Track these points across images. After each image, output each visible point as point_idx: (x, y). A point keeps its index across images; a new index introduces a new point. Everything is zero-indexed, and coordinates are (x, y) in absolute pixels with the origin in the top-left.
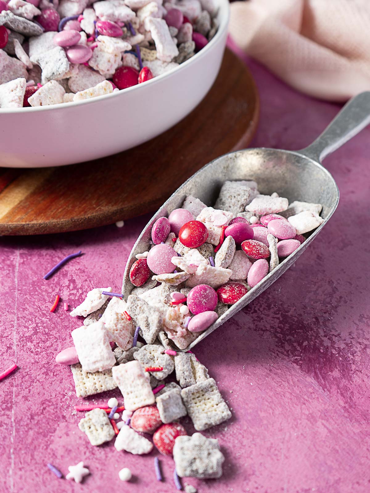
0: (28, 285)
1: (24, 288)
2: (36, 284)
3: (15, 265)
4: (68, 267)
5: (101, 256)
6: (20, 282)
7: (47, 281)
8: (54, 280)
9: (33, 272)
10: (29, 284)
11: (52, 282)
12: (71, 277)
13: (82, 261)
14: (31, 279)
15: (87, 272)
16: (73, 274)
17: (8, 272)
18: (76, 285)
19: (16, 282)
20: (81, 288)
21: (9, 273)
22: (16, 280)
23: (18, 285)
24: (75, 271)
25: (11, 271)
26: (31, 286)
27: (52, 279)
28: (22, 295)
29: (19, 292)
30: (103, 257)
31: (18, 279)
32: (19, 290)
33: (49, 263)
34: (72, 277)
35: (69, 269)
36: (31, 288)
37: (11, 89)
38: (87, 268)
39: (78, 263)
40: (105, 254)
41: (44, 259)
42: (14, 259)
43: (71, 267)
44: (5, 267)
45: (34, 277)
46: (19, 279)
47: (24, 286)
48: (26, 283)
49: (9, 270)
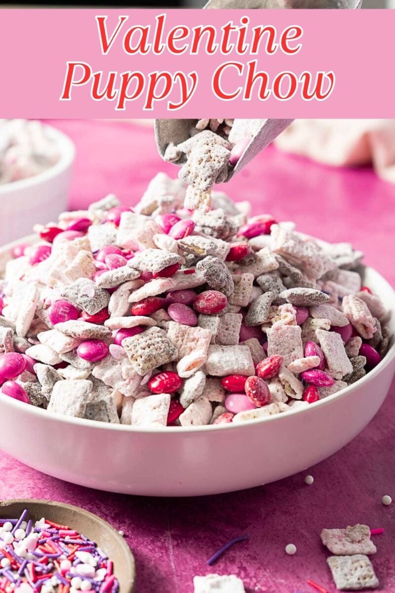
0: (188, 570)
1: (184, 573)
2: (198, 569)
3: (168, 547)
4: (235, 553)
5: (274, 542)
6: (177, 566)
7: (211, 567)
8: (219, 566)
9: (191, 556)
10: (190, 570)
11: (218, 569)
12: (239, 563)
13: (250, 546)
14: (191, 564)
15: (260, 559)
16: (242, 561)
17: (161, 555)
18: (247, 574)
19: (173, 567)
20: (254, 577)
21: (162, 557)
22: (172, 564)
23: (176, 571)
24: (244, 557)
25: (164, 554)
26: (192, 572)
27: (217, 565)
28: (183, 582)
29: (179, 578)
30: (276, 543)
31: (174, 563)
32: (178, 576)
33: (210, 547)
34: (242, 565)
35: (237, 555)
36: (192, 574)
37: (153, 407)
38: (258, 555)
39: (247, 548)
40: (278, 540)
41: (203, 542)
42: (165, 540)
43: (238, 553)
44: (156, 549)
45: (194, 563)
46: (176, 564)
47: (183, 571)
48: (185, 569)
49: (162, 553)
